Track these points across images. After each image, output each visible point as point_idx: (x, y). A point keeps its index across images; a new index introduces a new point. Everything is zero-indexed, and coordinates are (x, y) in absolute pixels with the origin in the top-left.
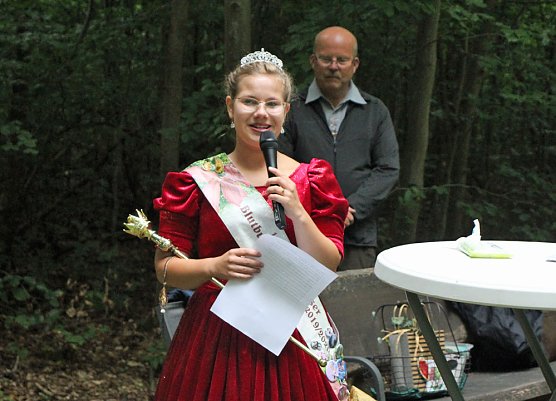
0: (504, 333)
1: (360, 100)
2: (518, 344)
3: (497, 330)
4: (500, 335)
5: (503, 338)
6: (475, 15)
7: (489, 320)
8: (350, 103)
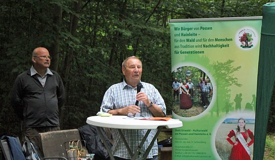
0: (101, 152)
1: (51, 74)
2: (106, 156)
3: (99, 152)
4: (100, 153)
5: (101, 154)
6: (78, 46)
7: (96, 148)
8: (48, 74)
